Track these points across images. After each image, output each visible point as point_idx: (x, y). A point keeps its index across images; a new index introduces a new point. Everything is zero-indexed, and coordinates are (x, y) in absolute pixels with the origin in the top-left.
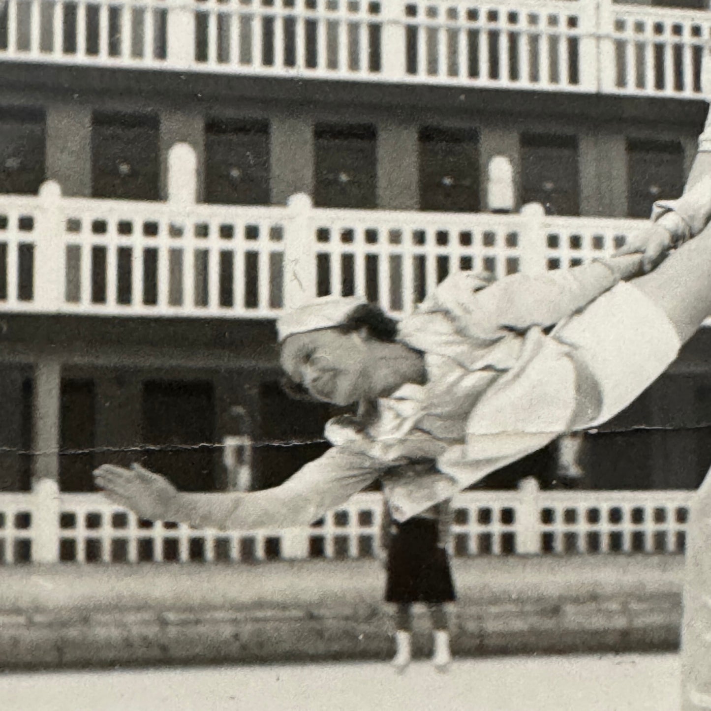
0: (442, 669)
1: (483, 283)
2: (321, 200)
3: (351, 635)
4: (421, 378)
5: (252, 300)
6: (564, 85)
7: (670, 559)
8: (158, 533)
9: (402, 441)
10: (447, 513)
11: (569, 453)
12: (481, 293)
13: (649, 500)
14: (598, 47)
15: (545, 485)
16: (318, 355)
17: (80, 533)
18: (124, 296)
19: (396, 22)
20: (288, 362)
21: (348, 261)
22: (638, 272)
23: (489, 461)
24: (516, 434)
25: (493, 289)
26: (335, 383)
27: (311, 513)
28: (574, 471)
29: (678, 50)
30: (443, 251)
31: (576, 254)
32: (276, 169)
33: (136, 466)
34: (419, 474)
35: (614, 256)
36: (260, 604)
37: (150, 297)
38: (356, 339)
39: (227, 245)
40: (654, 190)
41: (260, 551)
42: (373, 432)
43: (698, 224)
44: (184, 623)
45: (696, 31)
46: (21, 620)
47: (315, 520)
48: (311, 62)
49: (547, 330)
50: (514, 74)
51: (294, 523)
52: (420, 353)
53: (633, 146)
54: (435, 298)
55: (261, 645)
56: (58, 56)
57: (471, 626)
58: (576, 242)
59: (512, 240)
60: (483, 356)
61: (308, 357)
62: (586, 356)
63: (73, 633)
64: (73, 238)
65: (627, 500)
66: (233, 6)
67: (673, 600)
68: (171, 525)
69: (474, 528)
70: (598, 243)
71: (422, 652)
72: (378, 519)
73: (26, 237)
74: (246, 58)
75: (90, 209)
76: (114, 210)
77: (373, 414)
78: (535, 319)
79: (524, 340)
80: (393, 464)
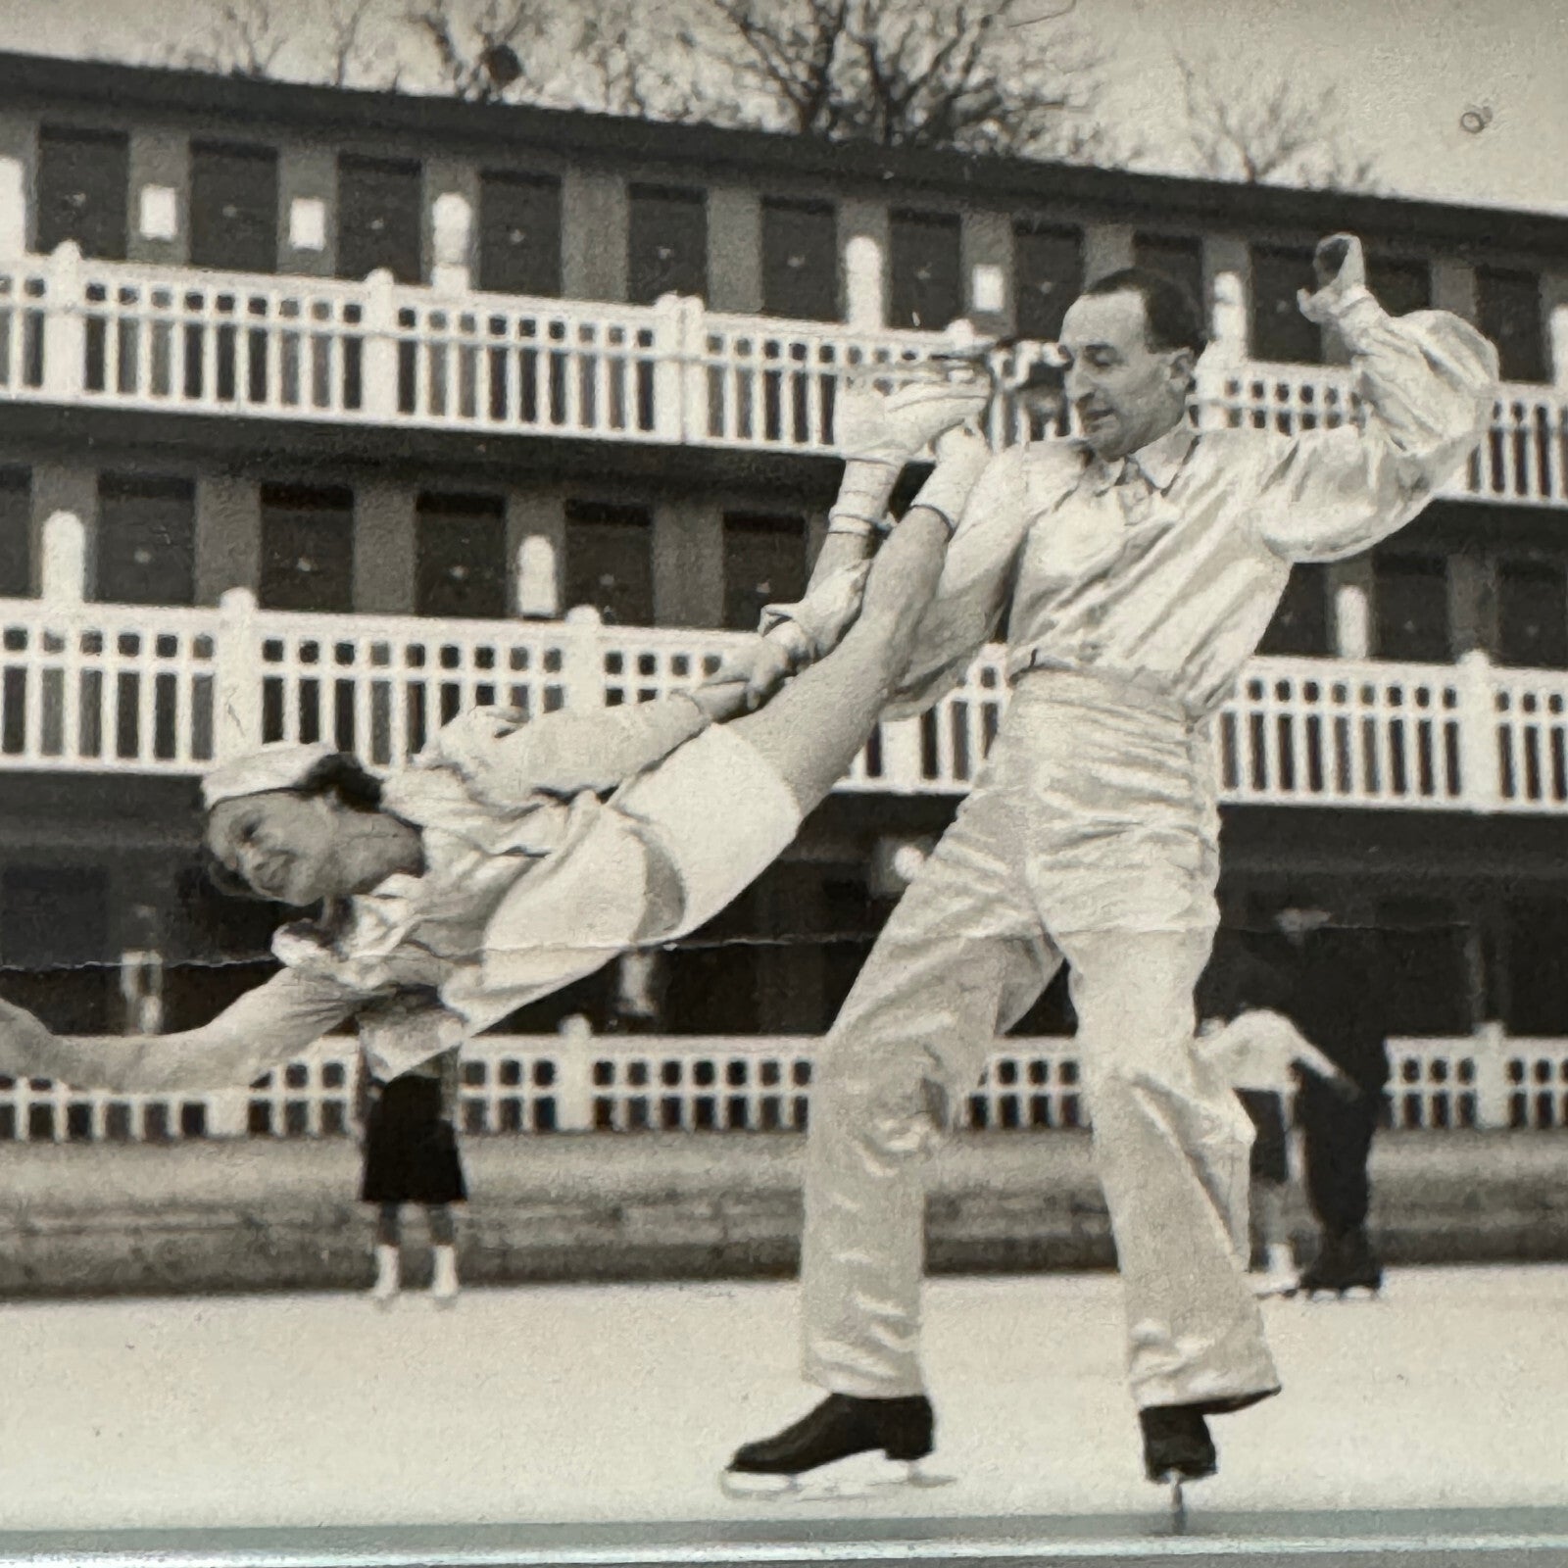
0: (445, 1303)
1: (506, 725)
2: (269, 600)
3: (311, 1252)
4: (417, 866)
5: (165, 746)
6: (632, 432)
7: (784, 1139)
8: (22, 1096)
9: (387, 960)
10: (453, 1069)
11: (635, 981)
12: (509, 739)
13: (754, 1050)
14: (682, 376)
15: (599, 1028)
16: (262, 831)
19: (384, 336)
20: (219, 841)
21: (309, 690)
22: (737, 711)
23: (517, 991)
24: (556, 950)
25: (524, 734)
26: (288, 873)
27: (251, 1067)
28: (642, 1005)
29: (800, 381)
30: (450, 676)
31: (649, 682)
32: (203, 553)
34: (411, 1011)
35: (705, 685)
36: (172, 1204)
37: (14, 742)
38: (320, 806)
39: (129, 664)
40: (764, 588)
41: (174, 1126)
42: (345, 947)
43: (826, 641)
44: (60, 1232)
45: (827, 354)
47: (256, 1078)
48: (258, 393)
49: (604, 796)
50: (558, 414)
51: (225, 1081)
52: (416, 829)
53: (732, 524)
54: (438, 746)
55: (174, 1266)
57: (490, 1239)
58: (647, 665)
59: (553, 661)
60: (508, 835)
61: (248, 833)
62: (660, 833)
65: (721, 1050)
66: (143, 309)
67: (789, 1200)
68: (41, 1085)
69: (494, 1091)
70: (680, 666)
71: (416, 1277)
72: (351, 1077)
74: (161, 386)
77: (345, 915)
78: (589, 781)
79: (570, 810)
80: (374, 993)
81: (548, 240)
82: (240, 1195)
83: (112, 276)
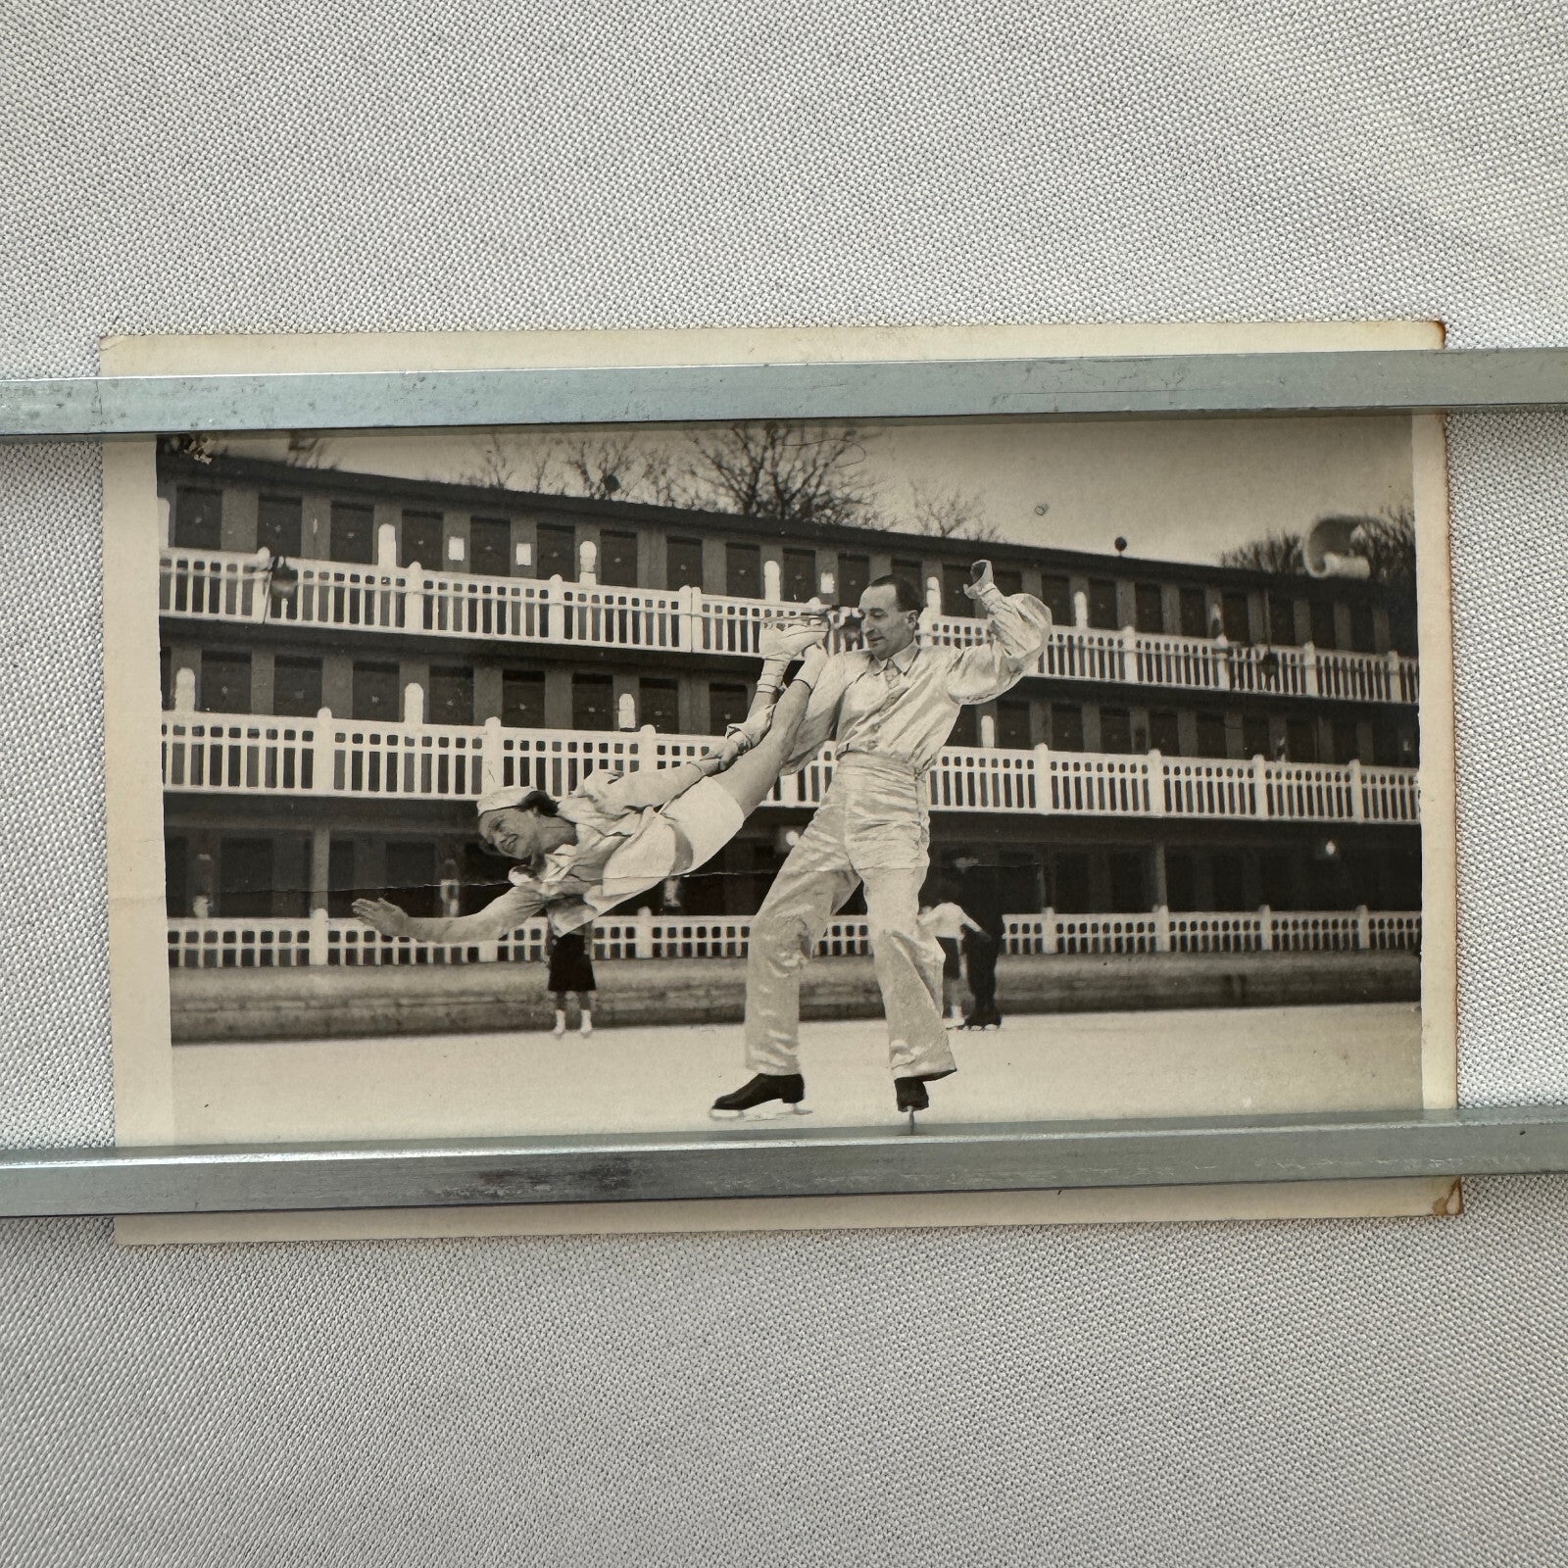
0: (586, 1036)
1: (613, 778)
2: (507, 722)
3: (526, 1014)
4: (573, 841)
5: (460, 788)
6: (669, 647)
7: (738, 962)
8: (396, 945)
9: (560, 883)
10: (590, 931)
11: (671, 892)
12: (615, 784)
13: (724, 922)
14: (691, 622)
15: (655, 913)
16: (503, 825)
17: (343, 945)
18: (374, 785)
19: (558, 604)
20: (484, 829)
21: (525, 762)
22: (716, 771)
23: (618, 896)
24: (636, 878)
25: (621, 782)
26: (515, 844)
27: (499, 931)
28: (674, 902)
29: (744, 625)
30: (588, 756)
31: (676, 758)
32: (477, 700)
33: (381, 899)
34: (573, 905)
35: (701, 760)
36: (463, 993)
37: (392, 786)
38: (530, 814)
39: (444, 751)
40: (728, 717)
41: (464, 957)
42: (540, 876)
43: (755, 740)
44: (413, 1006)
45: (756, 612)
46: (301, 1004)
47: (501, 935)
48: (502, 630)
49: (657, 809)
50: (636, 640)
51: (487, 938)
52: (573, 824)
53: (714, 688)
54: (583, 787)
55: (465, 1020)
56: (331, 624)
57: (606, 1007)
59: (634, 749)
60: (614, 826)
61: (497, 827)
62: (682, 826)
63: (337, 1013)
64: (340, 746)
65: (709, 922)
66: (450, 592)
67: (740, 988)
68: (404, 940)
69: (608, 941)
70: (691, 751)
71: (573, 1024)
73: (308, 745)
74: (458, 627)
75: (352, 727)
76: (367, 727)
77: (541, 864)
78: (649, 802)
79: (642, 816)
80: (554, 898)
81: (631, 562)
82: (495, 988)
83: (436, 578)
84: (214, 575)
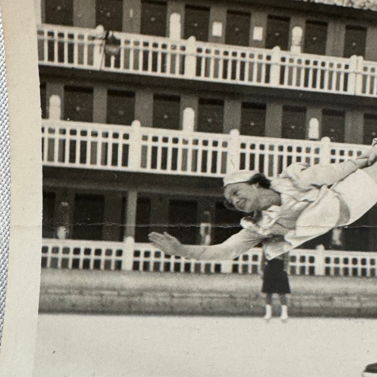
0: (284, 321)
1: (305, 167)
2: (243, 133)
3: (248, 306)
4: (279, 203)
5: (214, 170)
6: (341, 92)
8: (172, 260)
9: (271, 228)
10: (287, 258)
11: (336, 236)
12: (304, 171)
13: (368, 256)
14: (356, 77)
15: (327, 248)
16: (238, 193)
17: (142, 259)
18: (164, 166)
19: (277, 64)
20: (227, 195)
21: (252, 156)
22: (366, 166)
23: (305, 237)
25: (308, 170)
26: (245, 204)
27: (234, 255)
28: (338, 243)
30: (290, 154)
31: (342, 157)
32: (226, 119)
33: (165, 233)
34: (276, 241)
35: (357, 159)
36: (211, 291)
37: (174, 167)
38: (254, 187)
39: (205, 148)
40: (374, 134)
41: (212, 270)
42: (260, 223)
44: (181, 297)
46: (116, 293)
47: (235, 257)
48: (242, 78)
49: (329, 187)
50: (322, 87)
51: (226, 259)
52: (279, 194)
53: (366, 116)
54: (286, 172)
55: (211, 308)
56: (140, 72)
57: (297, 304)
58: (342, 153)
59: (317, 151)
60: (304, 196)
61: (235, 193)
62: (344, 197)
63: (136, 299)
64: (144, 143)
65: (359, 255)
66: (212, 55)
68: (178, 257)
69: (298, 264)
70: (351, 153)
71: (276, 314)
72: (260, 258)
73: (126, 142)
74: (216, 75)
75: (152, 132)
76: (161, 133)
77: (260, 216)
78: (325, 182)
79: (320, 190)
80: (268, 237)
81: (323, 40)
82: (230, 289)
83: (204, 46)
84: (70, 41)
